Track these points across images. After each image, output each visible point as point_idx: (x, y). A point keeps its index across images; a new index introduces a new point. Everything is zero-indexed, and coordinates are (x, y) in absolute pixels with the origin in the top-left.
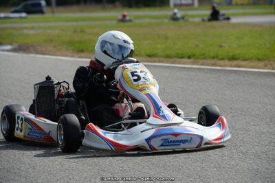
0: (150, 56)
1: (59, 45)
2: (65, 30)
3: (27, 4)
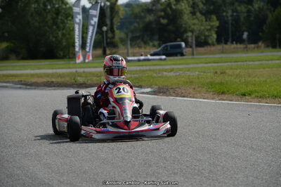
1: (199, 87)
2: (204, 72)
3: (167, 46)
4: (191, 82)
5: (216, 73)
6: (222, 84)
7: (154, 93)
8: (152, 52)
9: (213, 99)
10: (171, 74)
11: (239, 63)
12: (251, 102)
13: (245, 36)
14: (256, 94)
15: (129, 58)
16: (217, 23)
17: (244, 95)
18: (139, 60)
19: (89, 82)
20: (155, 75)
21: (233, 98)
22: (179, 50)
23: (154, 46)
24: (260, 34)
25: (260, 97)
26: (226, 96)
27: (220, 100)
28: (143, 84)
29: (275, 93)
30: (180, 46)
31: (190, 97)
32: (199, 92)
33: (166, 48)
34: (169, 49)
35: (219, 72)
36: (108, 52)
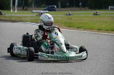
0: (99, 30)
1: (61, 24)
2: (63, 18)
3: (49, 7)
4: (58, 22)
5: (68, 19)
6: (70, 23)
8: (43, 9)
9: (66, 29)
11: (78, 15)
12: (81, 31)
13: (80, 4)
14: (83, 28)
15: (34, 11)
17: (79, 28)
18: (37, 12)
19: (17, 20)
21: (74, 29)
22: (54, 9)
23: (44, 7)
24: (86, 4)
25: (85, 29)
26: (72, 28)
27: (69, 29)
28: (38, 22)
29: (91, 28)
30: (54, 7)
33: (48, 8)
34: (50, 8)
35: (69, 18)
36: (25, 8)
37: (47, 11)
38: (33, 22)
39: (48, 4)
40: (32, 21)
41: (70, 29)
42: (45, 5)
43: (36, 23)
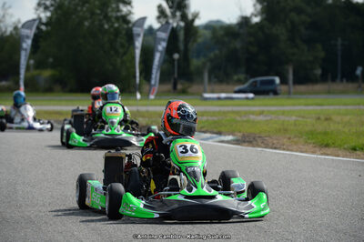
1: (295, 137)
2: (303, 117)
3: (256, 82)
4: (286, 130)
5: (319, 118)
6: (325, 133)
7: (237, 142)
8: (237, 88)
9: (314, 153)
10: (261, 118)
11: (349, 107)
12: (362, 158)
13: (359, 71)
15: (207, 95)
16: (322, 54)
17: (354, 149)
18: (219, 99)
20: (238, 118)
21: (340, 152)
22: (270, 87)
23: (239, 82)
26: (331, 149)
27: (322, 154)
28: (222, 129)
30: (272, 82)
31: (284, 149)
32: (296, 143)
33: (254, 84)
34: (258, 85)
35: (322, 117)
36: (179, 87)
37: (251, 95)
38: (203, 130)
39: (252, 73)
40: (202, 128)
41: (328, 155)
42: (242, 76)
43: (214, 135)
